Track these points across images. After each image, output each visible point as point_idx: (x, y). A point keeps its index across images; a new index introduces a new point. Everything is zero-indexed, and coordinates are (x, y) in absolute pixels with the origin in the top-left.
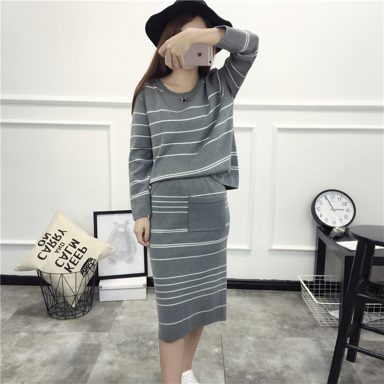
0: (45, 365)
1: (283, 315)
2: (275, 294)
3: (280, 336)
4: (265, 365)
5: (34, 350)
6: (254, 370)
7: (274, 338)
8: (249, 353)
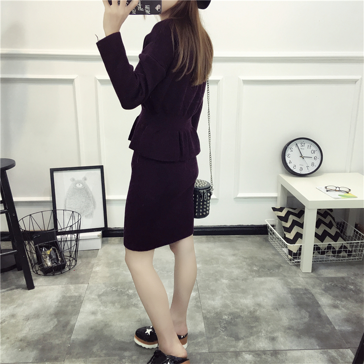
0: (28, 319)
1: (251, 258)
2: (242, 238)
3: (250, 277)
4: (239, 304)
5: (15, 306)
6: (229, 310)
7: (245, 280)
8: (224, 295)
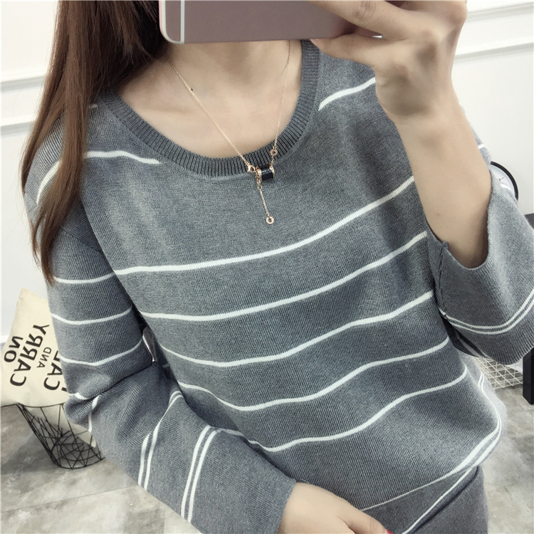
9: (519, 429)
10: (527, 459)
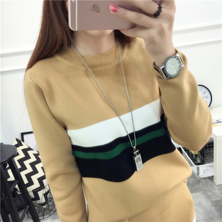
9: (213, 197)
10: (217, 210)
